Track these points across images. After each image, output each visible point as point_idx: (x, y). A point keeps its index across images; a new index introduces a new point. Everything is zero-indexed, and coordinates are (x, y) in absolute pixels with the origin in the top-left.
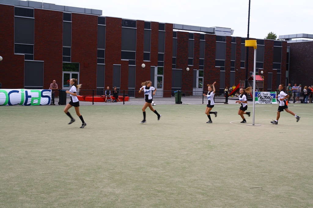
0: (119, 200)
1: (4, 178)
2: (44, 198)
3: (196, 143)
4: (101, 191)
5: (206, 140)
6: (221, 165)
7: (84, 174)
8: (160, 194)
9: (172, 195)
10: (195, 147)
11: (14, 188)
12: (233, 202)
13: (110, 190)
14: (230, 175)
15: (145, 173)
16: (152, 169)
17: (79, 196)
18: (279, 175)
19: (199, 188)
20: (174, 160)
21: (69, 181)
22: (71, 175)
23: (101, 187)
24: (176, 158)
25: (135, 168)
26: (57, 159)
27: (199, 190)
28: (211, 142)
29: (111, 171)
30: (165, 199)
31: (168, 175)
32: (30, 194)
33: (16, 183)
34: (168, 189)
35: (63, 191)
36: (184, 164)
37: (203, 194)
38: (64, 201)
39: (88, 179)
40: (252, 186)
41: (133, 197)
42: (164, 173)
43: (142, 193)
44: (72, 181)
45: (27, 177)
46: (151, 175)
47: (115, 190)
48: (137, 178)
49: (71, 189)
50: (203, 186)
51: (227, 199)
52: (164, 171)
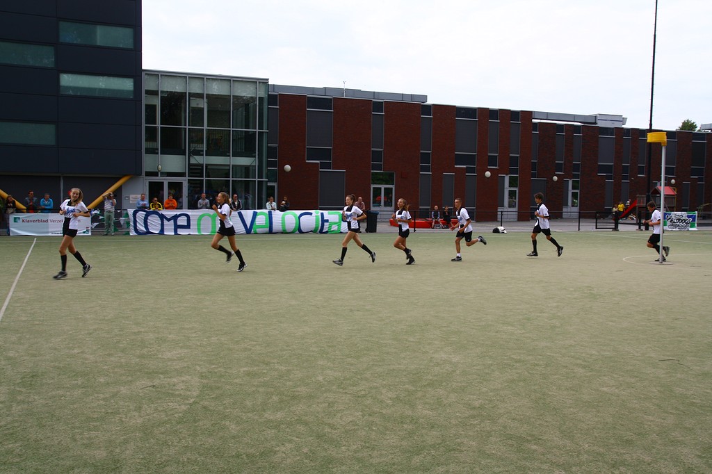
0: (458, 372)
1: (297, 334)
2: (352, 365)
3: (571, 289)
4: (431, 358)
5: (587, 285)
6: (611, 323)
7: (406, 332)
8: (518, 364)
9: (536, 367)
10: (569, 296)
11: (311, 349)
12: (633, 380)
13: (444, 356)
14: (627, 340)
15: (494, 334)
16: (505, 328)
17: (399, 364)
18: (706, 342)
19: (578, 359)
20: (539, 314)
21: (385, 342)
22: (387, 332)
23: (431, 352)
24: (541, 313)
25: (480, 326)
26: (367, 310)
27: (579, 362)
28: (595, 289)
29: (445, 329)
30: (526, 373)
31: (530, 337)
32: (333, 357)
33: (313, 341)
34: (530, 357)
35: (378, 356)
36: (553, 321)
37: (584, 367)
38: (379, 370)
39: (412, 340)
40: (662, 357)
41: (478, 367)
42: (523, 333)
43: (491, 362)
44: (390, 341)
45: (327, 334)
46: (504, 337)
47: (451, 356)
48: (483, 340)
49: (388, 353)
50: (584, 355)
51: (623, 376)
52: (523, 331)
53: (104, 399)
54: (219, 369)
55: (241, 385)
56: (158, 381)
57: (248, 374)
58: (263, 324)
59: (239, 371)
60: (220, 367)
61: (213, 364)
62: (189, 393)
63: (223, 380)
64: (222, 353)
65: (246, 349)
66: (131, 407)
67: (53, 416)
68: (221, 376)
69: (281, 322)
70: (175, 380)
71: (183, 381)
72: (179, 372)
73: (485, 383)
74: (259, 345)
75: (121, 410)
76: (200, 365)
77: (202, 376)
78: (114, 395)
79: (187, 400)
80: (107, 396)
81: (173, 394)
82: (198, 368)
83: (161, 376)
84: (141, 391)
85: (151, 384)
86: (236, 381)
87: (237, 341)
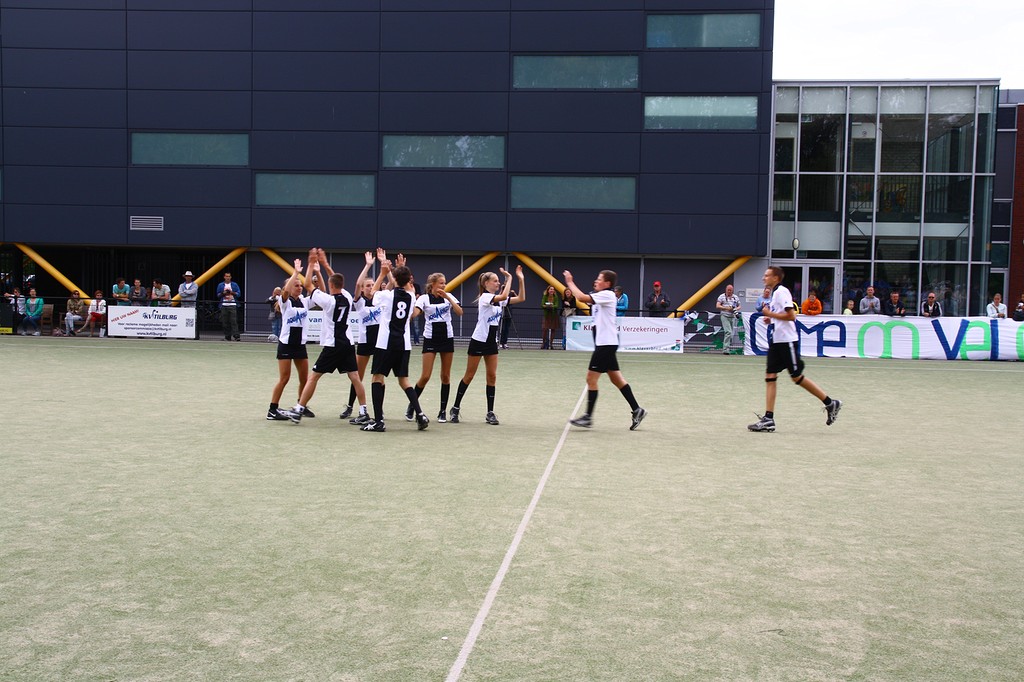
53: (697, 644)
54: (903, 614)
55: (947, 652)
56: (788, 622)
57: (962, 632)
58: (987, 533)
59: (943, 624)
60: (904, 610)
61: (891, 602)
62: (845, 654)
63: (910, 637)
64: (908, 582)
65: (953, 581)
66: (741, 667)
67: (612, 661)
68: (907, 629)
70: (818, 624)
71: (834, 629)
72: (827, 611)
74: (981, 574)
75: (723, 669)
76: (865, 602)
77: (870, 624)
78: (712, 639)
79: (843, 668)
80: (701, 638)
81: (814, 652)
82: (861, 606)
83: (795, 614)
84: (757, 637)
85: (776, 626)
86: (936, 643)
87: (936, 563)
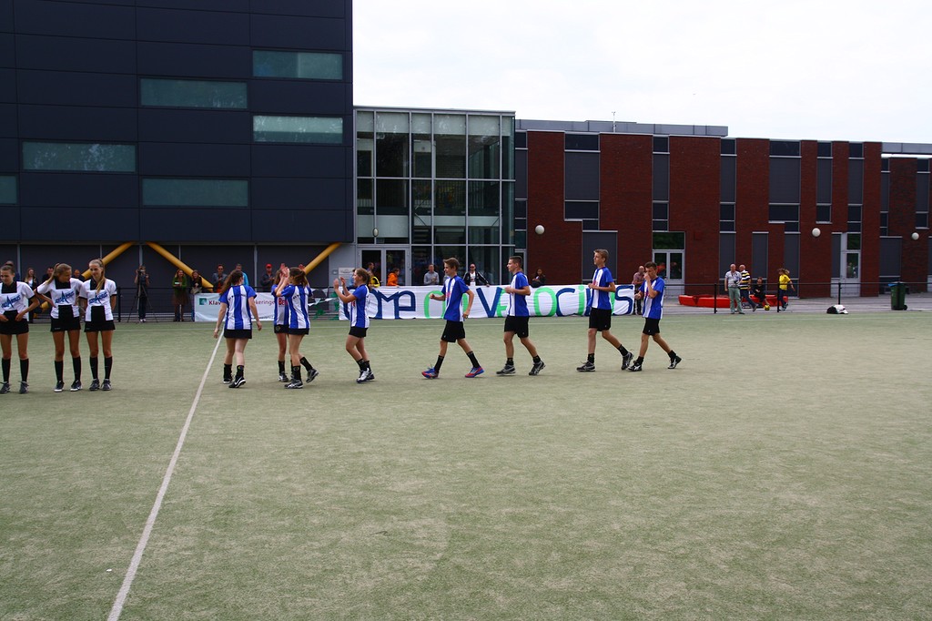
0: (820, 522)
1: (574, 459)
2: (659, 507)
4: (775, 499)
7: (729, 458)
8: (913, 514)
11: (597, 481)
13: (795, 497)
15: (863, 464)
16: (879, 454)
17: (729, 507)
20: (926, 435)
21: (702, 473)
22: (702, 459)
23: (773, 489)
25: (838, 450)
26: (668, 425)
29: (786, 455)
31: (922, 471)
32: (630, 494)
33: (598, 469)
35: (695, 494)
38: (700, 515)
39: (740, 470)
41: (850, 516)
42: (909, 464)
43: (868, 509)
44: (708, 472)
45: (616, 459)
46: (880, 468)
47: (803, 497)
48: (848, 473)
49: (709, 490)
52: (908, 461)
53: (321, 550)
54: (473, 509)
55: (504, 533)
56: (390, 525)
57: (513, 517)
58: (525, 444)
59: (500, 513)
60: (473, 506)
61: (463, 501)
62: (434, 544)
63: (479, 526)
64: (474, 485)
65: (505, 481)
66: (357, 563)
67: (255, 571)
68: (476, 520)
69: (550, 442)
70: (413, 524)
71: (424, 526)
72: (418, 513)
73: (866, 542)
74: (523, 474)
75: (344, 567)
76: (445, 503)
77: (449, 519)
78: (333, 544)
79: (433, 554)
80: (325, 545)
81: (412, 545)
82: (443, 507)
83: (395, 518)
84: (368, 539)
85: (381, 529)
86: (496, 527)
87: (492, 469)
